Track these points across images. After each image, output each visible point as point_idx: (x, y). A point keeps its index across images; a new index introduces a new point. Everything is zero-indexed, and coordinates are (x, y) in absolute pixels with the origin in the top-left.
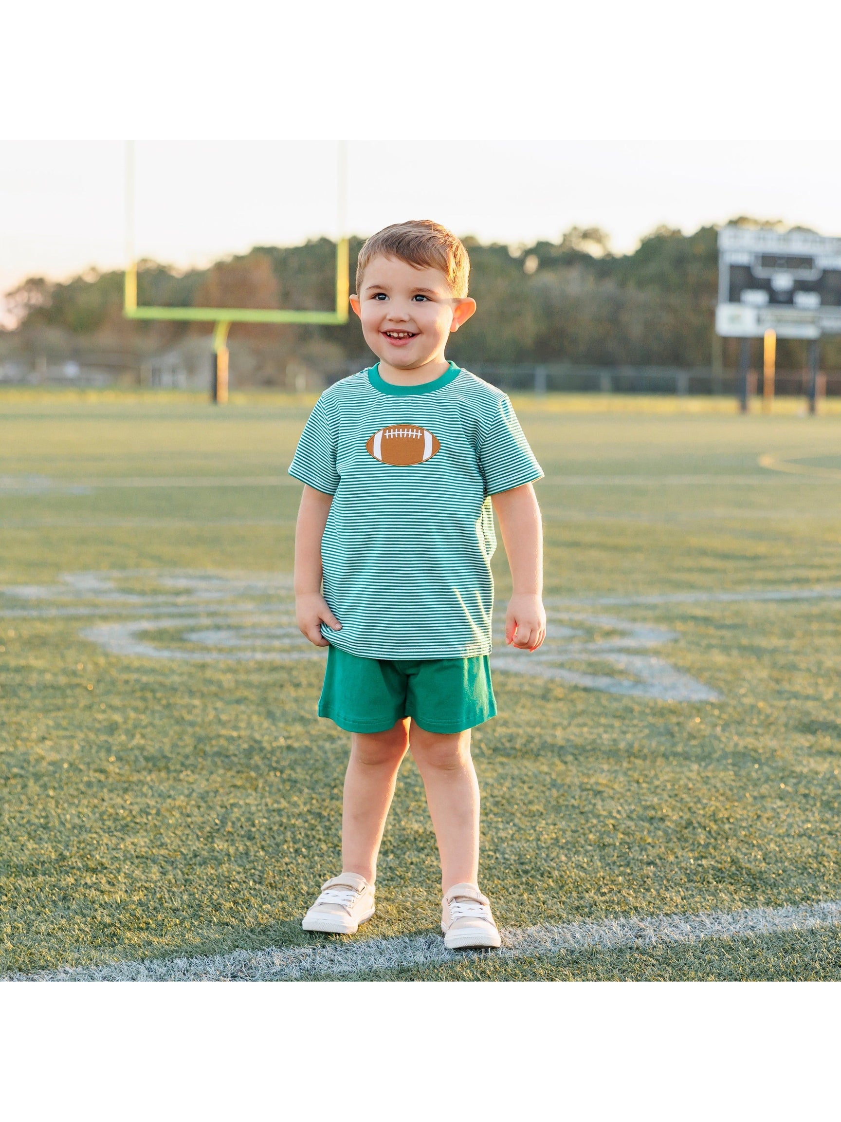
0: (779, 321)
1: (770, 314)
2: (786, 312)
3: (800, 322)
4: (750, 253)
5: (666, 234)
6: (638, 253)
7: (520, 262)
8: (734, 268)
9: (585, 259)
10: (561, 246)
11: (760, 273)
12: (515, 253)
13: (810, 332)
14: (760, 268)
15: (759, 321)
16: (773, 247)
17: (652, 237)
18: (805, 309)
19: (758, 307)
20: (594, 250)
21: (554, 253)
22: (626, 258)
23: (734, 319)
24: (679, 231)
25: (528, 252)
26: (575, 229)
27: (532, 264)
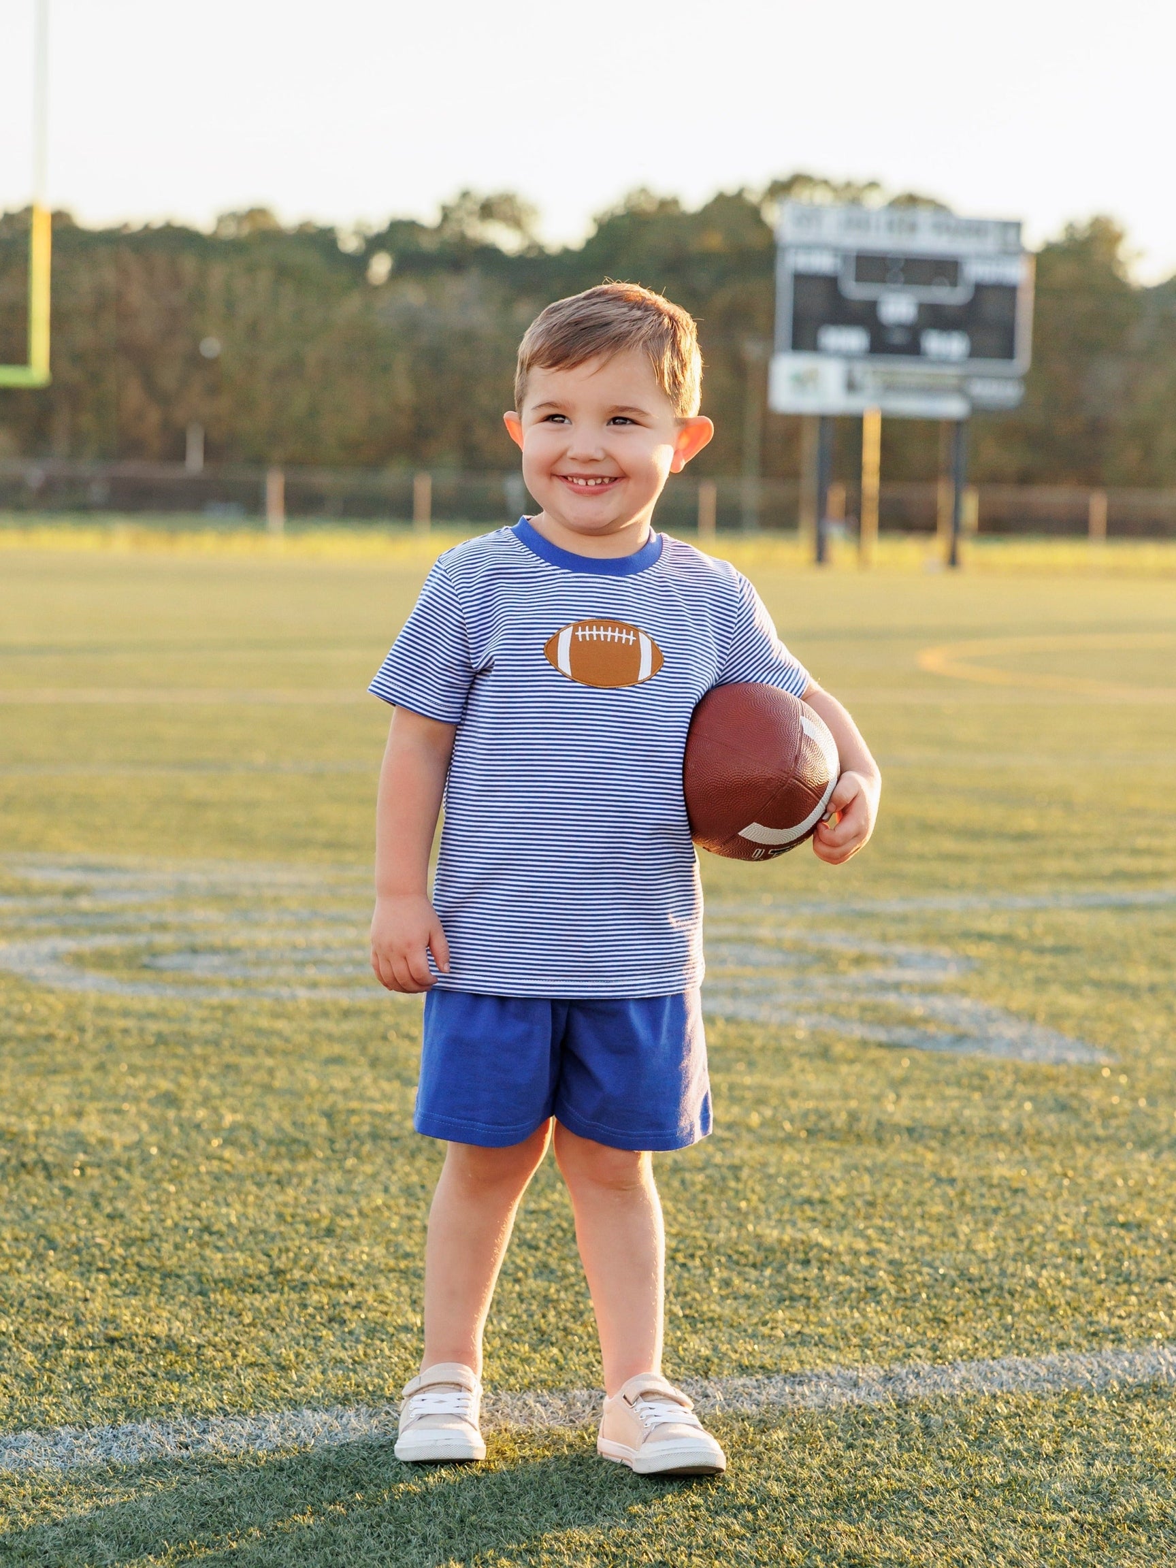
0: (890, 388)
1: (870, 373)
2: (906, 369)
3: (930, 390)
4: (836, 250)
5: (650, 207)
6: (590, 243)
7: (359, 263)
8: (801, 279)
9: (489, 256)
10: (439, 229)
11: (855, 291)
12: (350, 244)
13: (953, 408)
14: (854, 283)
15: (851, 386)
16: (880, 240)
17: (620, 211)
18: (944, 361)
19: (847, 356)
20: (507, 240)
21: (428, 244)
22: (567, 252)
23: (801, 381)
24: (675, 202)
25: (376, 243)
26: (465, 195)
27: (381, 266)
